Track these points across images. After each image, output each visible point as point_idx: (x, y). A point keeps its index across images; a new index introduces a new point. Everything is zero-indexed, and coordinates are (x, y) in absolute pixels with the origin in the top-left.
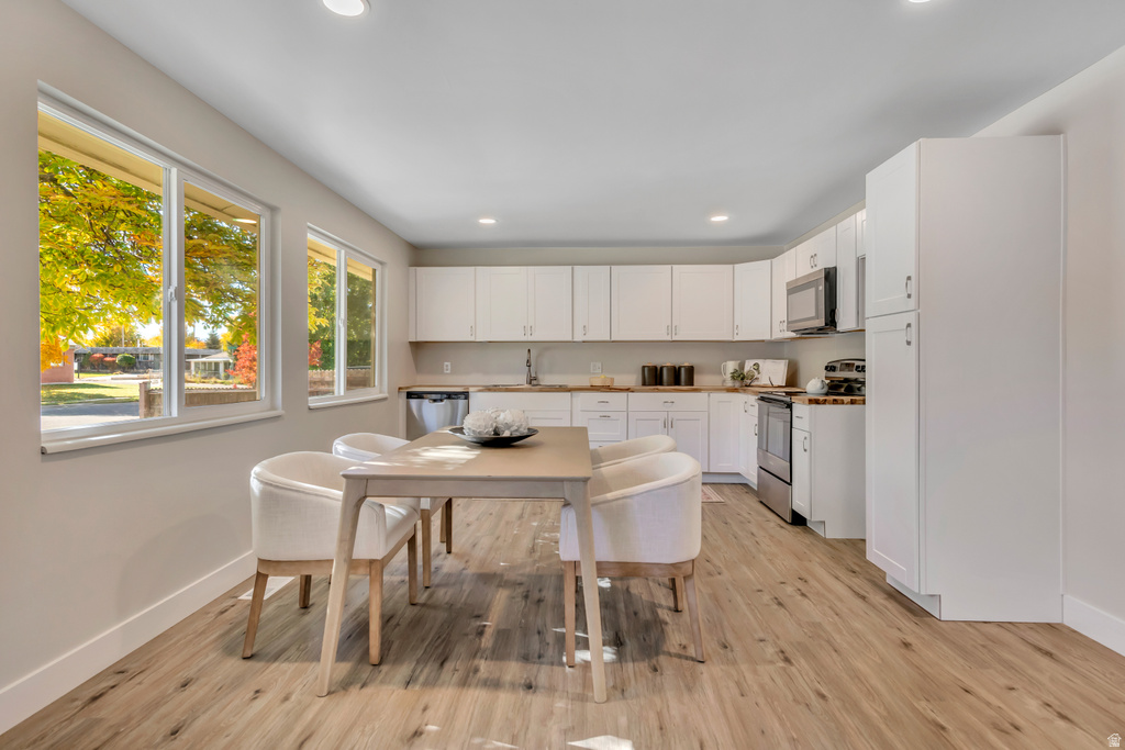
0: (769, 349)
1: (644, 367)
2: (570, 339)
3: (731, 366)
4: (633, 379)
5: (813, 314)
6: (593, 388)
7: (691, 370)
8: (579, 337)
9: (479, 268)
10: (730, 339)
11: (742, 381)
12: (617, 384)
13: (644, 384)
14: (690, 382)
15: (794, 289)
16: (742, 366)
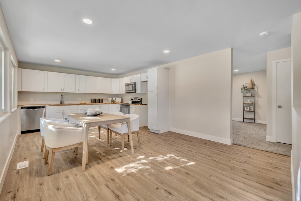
0: (117, 96)
1: (92, 99)
2: (75, 92)
3: (111, 99)
4: (89, 102)
5: (132, 90)
6: (81, 104)
7: (102, 100)
8: (77, 92)
9: (48, 72)
10: (111, 93)
11: (113, 102)
12: (87, 103)
13: (92, 103)
14: (102, 102)
15: (127, 85)
16: (112, 99)
